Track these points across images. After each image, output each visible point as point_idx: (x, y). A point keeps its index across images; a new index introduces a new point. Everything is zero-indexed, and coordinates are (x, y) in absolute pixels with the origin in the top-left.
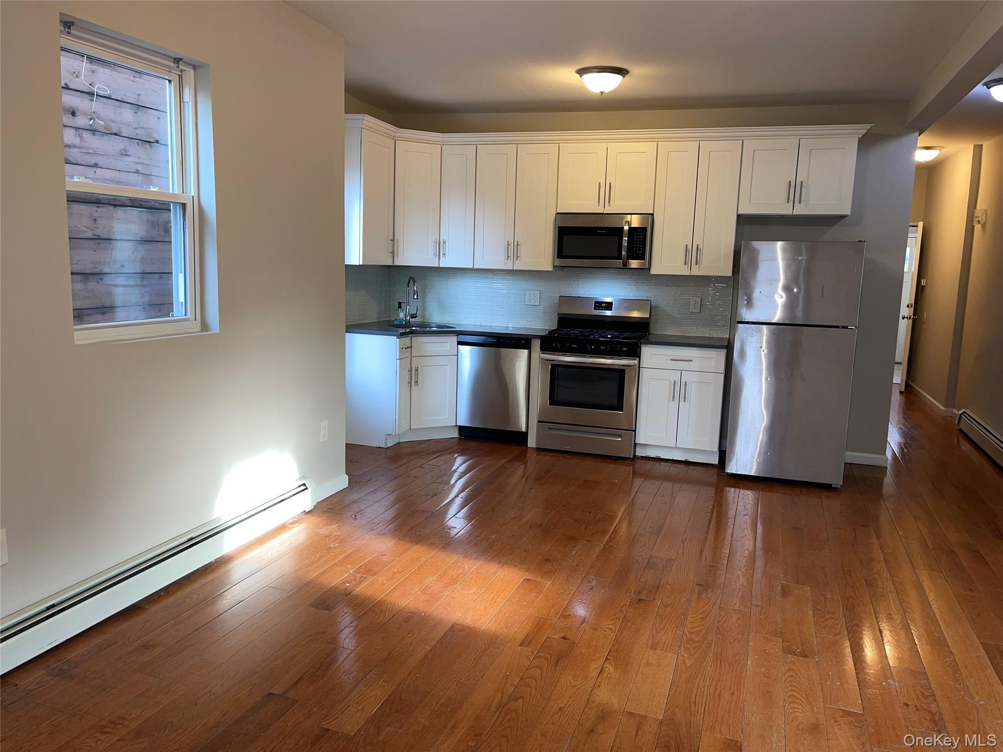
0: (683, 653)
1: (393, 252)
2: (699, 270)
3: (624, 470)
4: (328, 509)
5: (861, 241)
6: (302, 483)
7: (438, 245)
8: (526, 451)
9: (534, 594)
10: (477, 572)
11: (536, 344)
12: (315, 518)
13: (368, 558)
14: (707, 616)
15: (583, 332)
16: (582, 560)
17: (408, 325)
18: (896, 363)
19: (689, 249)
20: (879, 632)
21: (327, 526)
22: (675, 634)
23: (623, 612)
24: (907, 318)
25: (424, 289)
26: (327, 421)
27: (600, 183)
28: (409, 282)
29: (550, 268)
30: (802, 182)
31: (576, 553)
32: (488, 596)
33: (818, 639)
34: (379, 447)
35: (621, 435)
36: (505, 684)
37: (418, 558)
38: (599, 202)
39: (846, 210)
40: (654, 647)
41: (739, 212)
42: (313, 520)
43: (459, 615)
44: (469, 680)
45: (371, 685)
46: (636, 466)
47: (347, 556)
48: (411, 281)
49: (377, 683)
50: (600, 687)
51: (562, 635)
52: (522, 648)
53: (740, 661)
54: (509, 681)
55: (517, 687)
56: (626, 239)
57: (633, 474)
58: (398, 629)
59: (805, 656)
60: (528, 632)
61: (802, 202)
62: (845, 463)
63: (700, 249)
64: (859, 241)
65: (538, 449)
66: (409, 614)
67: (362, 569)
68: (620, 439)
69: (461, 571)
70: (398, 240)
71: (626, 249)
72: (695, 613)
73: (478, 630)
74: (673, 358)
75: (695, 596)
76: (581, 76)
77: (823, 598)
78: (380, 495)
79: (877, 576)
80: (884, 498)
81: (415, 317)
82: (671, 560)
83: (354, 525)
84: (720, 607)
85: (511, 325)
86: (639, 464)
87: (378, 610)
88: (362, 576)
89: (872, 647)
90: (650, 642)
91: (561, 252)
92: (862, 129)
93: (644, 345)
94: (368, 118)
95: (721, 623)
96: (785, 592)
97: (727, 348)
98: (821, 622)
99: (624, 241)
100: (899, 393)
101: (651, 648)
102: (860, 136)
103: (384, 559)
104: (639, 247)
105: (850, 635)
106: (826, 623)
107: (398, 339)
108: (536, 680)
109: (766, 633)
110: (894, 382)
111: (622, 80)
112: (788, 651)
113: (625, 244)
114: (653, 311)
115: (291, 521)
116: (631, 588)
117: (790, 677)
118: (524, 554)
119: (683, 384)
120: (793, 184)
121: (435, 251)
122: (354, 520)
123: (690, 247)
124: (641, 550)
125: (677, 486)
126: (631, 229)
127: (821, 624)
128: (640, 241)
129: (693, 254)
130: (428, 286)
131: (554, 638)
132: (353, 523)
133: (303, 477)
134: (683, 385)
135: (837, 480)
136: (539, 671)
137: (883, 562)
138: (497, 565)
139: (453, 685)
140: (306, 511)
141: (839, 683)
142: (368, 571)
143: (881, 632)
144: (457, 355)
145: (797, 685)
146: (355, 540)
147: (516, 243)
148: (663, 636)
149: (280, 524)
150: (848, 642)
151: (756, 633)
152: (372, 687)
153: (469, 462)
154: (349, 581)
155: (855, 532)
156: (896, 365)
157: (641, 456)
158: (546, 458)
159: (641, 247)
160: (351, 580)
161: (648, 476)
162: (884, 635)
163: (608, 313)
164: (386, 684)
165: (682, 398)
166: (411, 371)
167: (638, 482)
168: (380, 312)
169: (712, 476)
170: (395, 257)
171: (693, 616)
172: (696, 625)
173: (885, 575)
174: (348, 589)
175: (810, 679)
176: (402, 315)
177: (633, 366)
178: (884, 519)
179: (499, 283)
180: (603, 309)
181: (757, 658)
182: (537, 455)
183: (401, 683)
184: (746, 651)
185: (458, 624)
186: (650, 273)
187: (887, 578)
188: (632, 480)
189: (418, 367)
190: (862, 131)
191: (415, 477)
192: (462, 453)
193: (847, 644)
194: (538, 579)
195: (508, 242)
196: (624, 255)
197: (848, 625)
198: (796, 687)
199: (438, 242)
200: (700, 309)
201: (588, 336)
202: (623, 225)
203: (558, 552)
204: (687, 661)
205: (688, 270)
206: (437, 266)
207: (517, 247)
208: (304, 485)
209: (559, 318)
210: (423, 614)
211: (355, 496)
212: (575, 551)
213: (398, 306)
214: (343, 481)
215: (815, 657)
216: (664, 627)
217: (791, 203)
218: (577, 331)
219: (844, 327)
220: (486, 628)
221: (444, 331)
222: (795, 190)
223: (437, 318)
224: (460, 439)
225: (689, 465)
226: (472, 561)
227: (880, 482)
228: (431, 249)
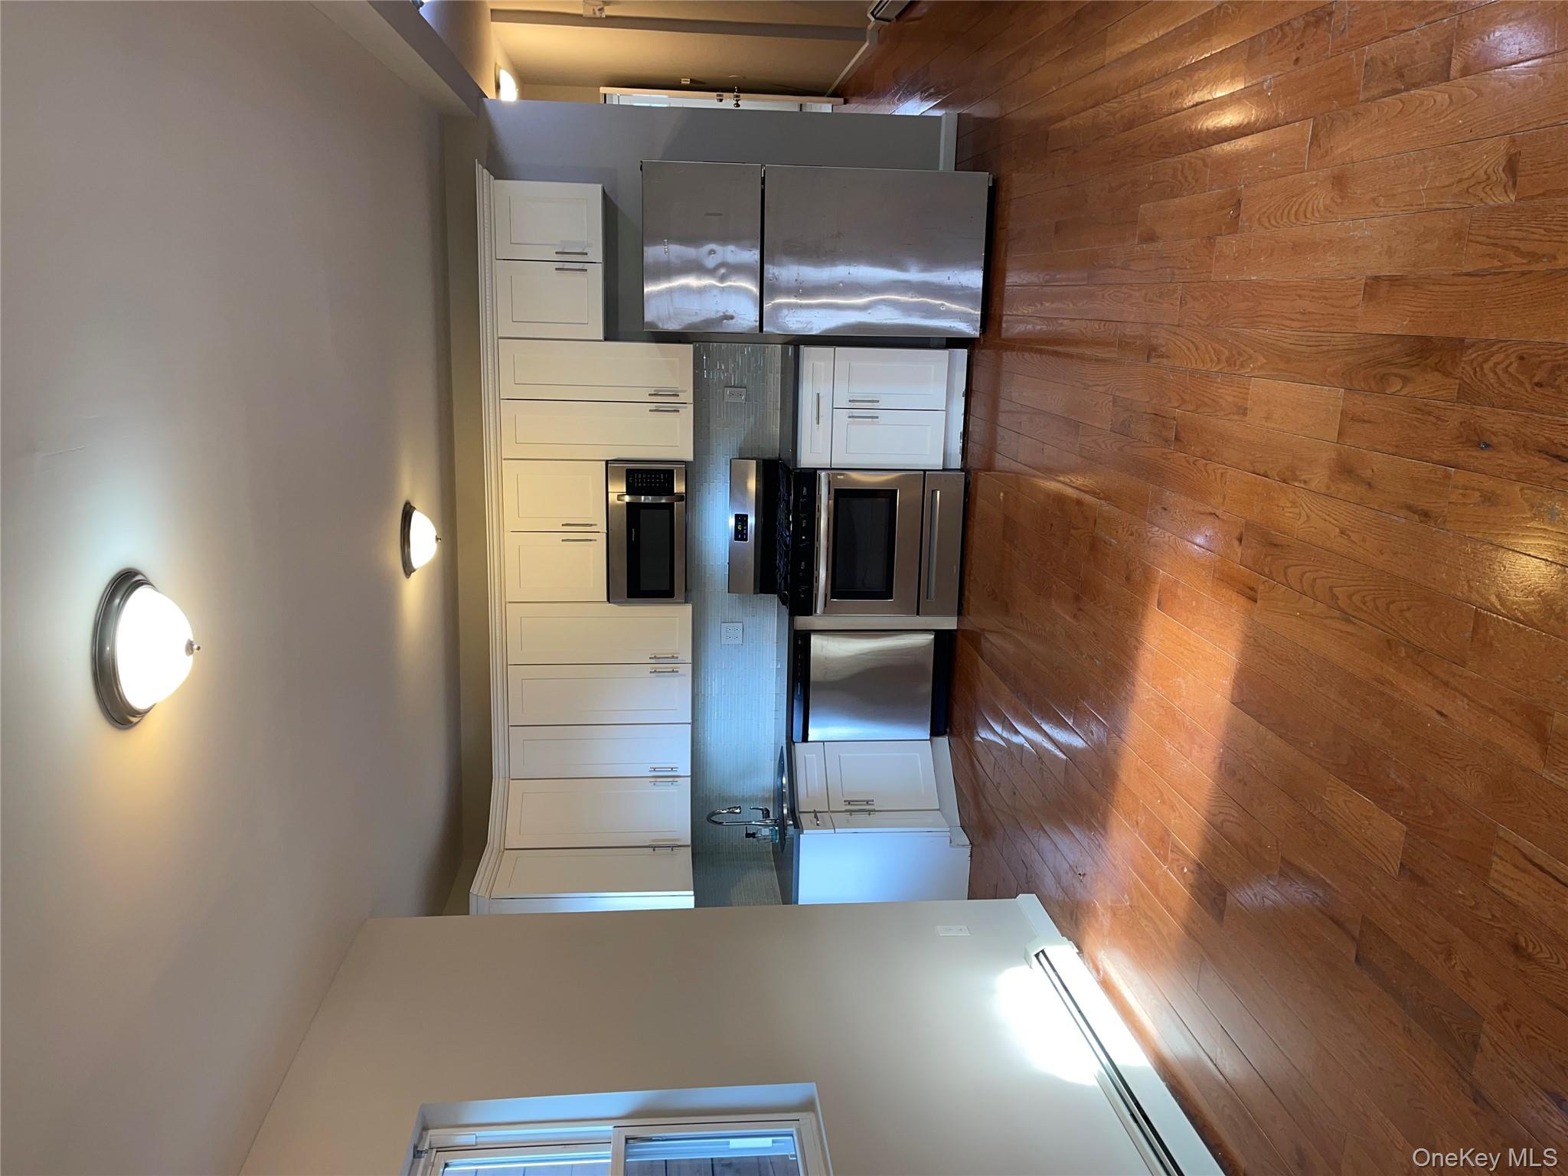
0: (1249, 370)
1: (672, 847)
2: (685, 391)
3: (984, 484)
4: (1072, 919)
5: (641, 166)
6: (1034, 959)
7: (658, 780)
8: (963, 630)
9: (1180, 592)
10: (1153, 679)
11: (803, 622)
12: (1087, 937)
13: (1143, 846)
14: (1193, 343)
15: (781, 555)
16: (1123, 528)
17: (781, 822)
18: (801, 110)
19: (656, 406)
20: (1198, 107)
21: (1098, 916)
22: (1222, 384)
23: (1197, 460)
24: (737, 101)
25: (724, 799)
26: (938, 927)
27: (563, 540)
28: (716, 822)
29: (689, 608)
30: (557, 253)
31: (1114, 539)
32: (1188, 658)
33: (1213, 187)
34: (971, 856)
35: (933, 491)
36: (1313, 615)
37: (1138, 770)
38: (591, 540)
39: (595, 191)
40: (1244, 412)
41: (602, 338)
42: (1090, 941)
43: (1218, 696)
44: (1312, 669)
45: (1332, 811)
46: (976, 467)
47: (1142, 877)
48: (714, 818)
49: (1327, 802)
50: (1307, 480)
51: (1236, 543)
52: (1259, 597)
53: (1253, 290)
54: (1310, 610)
55: (1317, 597)
56: (643, 497)
57: (990, 471)
58: (1245, 784)
59: (1239, 201)
60: (1235, 593)
61: (585, 252)
62: (955, 170)
63: (655, 391)
64: (641, 169)
65: (960, 613)
66: (1223, 771)
67: (1160, 852)
68: (938, 492)
69: (1153, 703)
70: (654, 841)
71: (657, 497)
72: (1190, 359)
73: (1238, 666)
74: (815, 421)
75: (1165, 361)
76: (414, 570)
77: (1154, 187)
78: (1045, 844)
79: (1118, 116)
80: (1004, 114)
81: (768, 812)
82: (1114, 402)
83: (1093, 875)
84: (1179, 326)
85: (774, 666)
86: (973, 463)
87: (1221, 817)
88: (1171, 851)
89: (1219, 115)
90: (1236, 417)
91: (664, 593)
92: (482, 174)
93: (798, 463)
94: (474, 890)
95: (1202, 322)
96: (1150, 238)
97: (798, 346)
98: (1189, 185)
99: (647, 501)
100: (847, 105)
101: (1245, 414)
102: (492, 177)
103: (1143, 821)
104: (655, 478)
105: (1204, 145)
106: (1189, 179)
107: (805, 832)
108: (1305, 573)
109: (1211, 259)
110: (831, 111)
111: (419, 511)
112: (1233, 226)
113: (650, 499)
114: (746, 456)
115: (1094, 972)
116: (1160, 454)
117: (1269, 221)
118: (1121, 613)
119: (852, 405)
120: (560, 265)
121: (668, 784)
122: (1086, 876)
123: (653, 406)
124: (1103, 446)
125: (1004, 405)
126: (628, 493)
127: (1191, 186)
128: (647, 478)
129: (662, 401)
130: (720, 794)
131: (1242, 554)
132: (1092, 878)
133: (1025, 959)
134: (854, 405)
135: (983, 179)
136: (1290, 570)
137: (1097, 108)
138: (1141, 652)
139: (1321, 691)
140: (1078, 951)
141: (1274, 155)
142: (1163, 842)
143: (1197, 104)
144: (823, 742)
145: (1281, 210)
146: (1118, 870)
147: (653, 661)
148: (1227, 401)
149: (1099, 988)
150: (1213, 147)
151: (1211, 272)
152: (1335, 810)
153: (986, 716)
154: (1180, 868)
155: (1057, 150)
156: (804, 110)
157: (962, 460)
158: (972, 600)
159: (655, 476)
160: (1178, 866)
161: (991, 448)
162: (1200, 100)
163: (751, 521)
164: (1328, 789)
165: (874, 405)
166: (851, 812)
167: (1001, 462)
168: (762, 867)
169: (985, 356)
170: (679, 844)
171: (1194, 362)
172: (1207, 356)
173: (1115, 105)
174: (1192, 869)
175: (1271, 193)
176: (766, 832)
177: (829, 478)
178: (1034, 113)
179: (711, 685)
180: (745, 528)
181: (1248, 268)
182: (968, 614)
183: (1324, 767)
184: (1239, 283)
185: (1232, 696)
186: (691, 462)
187: (1120, 102)
188: (999, 471)
189: (845, 801)
190: (484, 174)
191: (1014, 793)
192: (972, 730)
193: (1217, 148)
194: (1157, 587)
195: (651, 672)
196: (667, 499)
197: (1190, 149)
198: (1283, 211)
199: (653, 780)
200: (741, 387)
201: (787, 546)
202: (622, 505)
203: (1115, 564)
204: (1259, 364)
205: (686, 407)
206: (689, 779)
207: (659, 658)
208: (1037, 956)
209: (761, 592)
210: (1221, 750)
211: (1049, 881)
212: (1112, 540)
213: (751, 838)
214: (1028, 903)
215: (1239, 189)
216: (1213, 400)
217: (586, 266)
218: (780, 563)
219: (763, 183)
220: (1234, 654)
221: (787, 764)
222: (568, 261)
223: (766, 779)
224: (951, 734)
225: (971, 390)
226: (1138, 690)
227: (982, 123)
228: (665, 789)
